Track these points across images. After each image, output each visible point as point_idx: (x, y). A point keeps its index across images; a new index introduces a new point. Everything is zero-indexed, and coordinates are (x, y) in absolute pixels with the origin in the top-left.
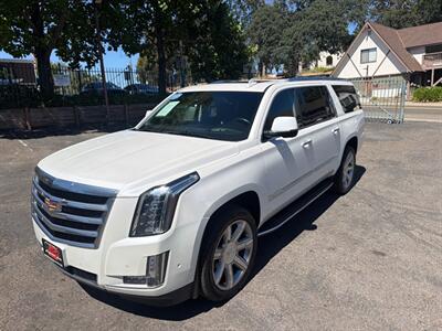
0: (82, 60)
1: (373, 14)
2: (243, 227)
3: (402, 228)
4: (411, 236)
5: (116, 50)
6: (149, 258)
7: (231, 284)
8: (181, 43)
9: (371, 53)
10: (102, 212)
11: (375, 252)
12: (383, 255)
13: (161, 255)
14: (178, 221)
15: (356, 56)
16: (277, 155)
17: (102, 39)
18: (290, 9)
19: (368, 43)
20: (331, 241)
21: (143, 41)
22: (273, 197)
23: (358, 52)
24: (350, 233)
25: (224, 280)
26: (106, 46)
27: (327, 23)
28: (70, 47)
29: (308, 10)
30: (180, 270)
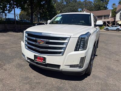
6: (81, 58)
8: (38, 8)
12: (119, 61)
18: (64, 4)
29: (69, 4)
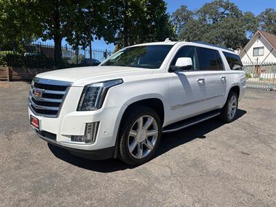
0: (80, 45)
1: (263, 28)
2: (151, 121)
3: (265, 142)
4: (270, 147)
5: (99, 39)
6: (87, 124)
7: (141, 155)
8: (138, 37)
9: (260, 50)
10: (63, 95)
11: (243, 153)
12: (248, 154)
13: (94, 123)
14: (106, 104)
15: (250, 52)
16: (178, 82)
17: (92, 33)
18: (208, 23)
19: (258, 44)
20: (214, 144)
21: (116, 36)
22: (174, 108)
23: (251, 49)
24: (228, 142)
25: (135, 151)
26: (94, 36)
27: (231, 31)
28: (74, 36)
29: (220, 23)
30: (106, 136)
